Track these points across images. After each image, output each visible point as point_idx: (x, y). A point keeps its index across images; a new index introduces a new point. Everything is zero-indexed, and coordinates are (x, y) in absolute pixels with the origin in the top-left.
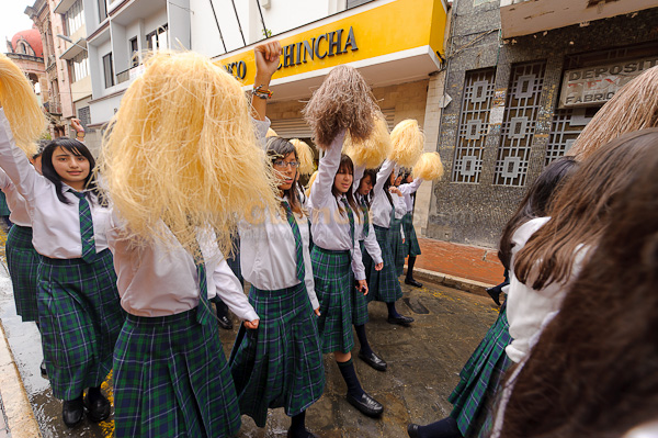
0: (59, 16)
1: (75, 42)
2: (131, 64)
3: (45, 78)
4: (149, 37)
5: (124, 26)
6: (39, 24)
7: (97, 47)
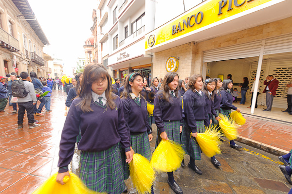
0: (100, 27)
1: (105, 34)
2: (124, 38)
3: (94, 52)
4: (132, 24)
5: (123, 22)
6: (93, 33)
7: (111, 35)
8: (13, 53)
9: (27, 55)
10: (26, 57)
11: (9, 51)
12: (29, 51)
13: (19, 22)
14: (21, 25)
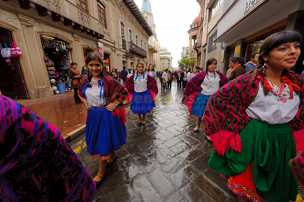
8: (101, 40)
9: (124, 45)
10: (121, 47)
11: (95, 38)
12: (127, 40)
13: (114, 5)
14: (117, 10)
